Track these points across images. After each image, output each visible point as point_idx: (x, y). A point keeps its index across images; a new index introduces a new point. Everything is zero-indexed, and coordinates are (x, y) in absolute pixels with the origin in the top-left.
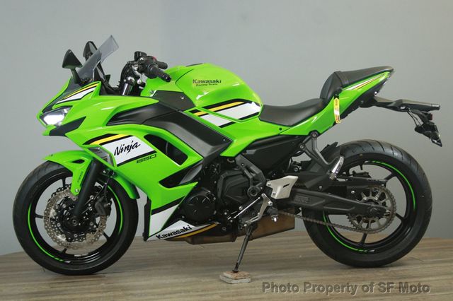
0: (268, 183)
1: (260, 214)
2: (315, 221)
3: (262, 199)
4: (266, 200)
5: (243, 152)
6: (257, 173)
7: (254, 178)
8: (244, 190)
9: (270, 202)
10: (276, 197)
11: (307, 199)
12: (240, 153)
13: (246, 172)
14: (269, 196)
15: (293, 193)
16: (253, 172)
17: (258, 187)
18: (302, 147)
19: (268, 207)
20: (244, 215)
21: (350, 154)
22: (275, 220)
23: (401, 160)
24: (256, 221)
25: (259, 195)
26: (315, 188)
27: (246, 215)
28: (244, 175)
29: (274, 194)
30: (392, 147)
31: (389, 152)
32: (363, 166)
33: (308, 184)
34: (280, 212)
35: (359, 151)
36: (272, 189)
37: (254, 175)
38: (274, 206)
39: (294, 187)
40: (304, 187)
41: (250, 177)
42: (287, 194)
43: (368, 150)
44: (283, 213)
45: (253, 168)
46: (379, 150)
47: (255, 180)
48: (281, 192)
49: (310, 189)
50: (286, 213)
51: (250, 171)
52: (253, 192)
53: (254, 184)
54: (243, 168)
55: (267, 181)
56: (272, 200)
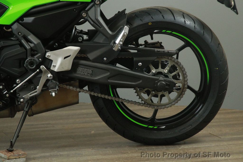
0: (48, 54)
1: (39, 88)
2: (99, 95)
3: (41, 71)
4: (46, 72)
5: (20, 20)
6: (35, 43)
7: (32, 49)
8: (21, 62)
9: (49, 75)
10: (56, 69)
11: (90, 71)
12: (17, 21)
13: (23, 42)
14: (48, 68)
15: (75, 65)
16: (31, 42)
17: (37, 58)
18: (84, 15)
19: (48, 80)
20: (22, 88)
21: (137, 23)
22: (54, 94)
23: (193, 29)
24: (35, 96)
25: (38, 67)
26: (99, 60)
27: (24, 88)
28: (21, 45)
29: (54, 66)
30: (184, 15)
31: (180, 20)
32: (154, 35)
33: (92, 56)
34: (61, 85)
35: (147, 19)
36: (51, 61)
37: (32, 45)
38: (54, 78)
39: (76, 58)
40: (87, 59)
41: (28, 47)
42: (68, 66)
43: (158, 18)
44: (65, 86)
45: (31, 37)
46: (169, 18)
47: (33, 52)
48: (61, 64)
49: (94, 61)
50: (68, 87)
51: (28, 41)
52: (31, 64)
53: (33, 55)
54: (20, 37)
55: (46, 52)
56: (52, 72)
